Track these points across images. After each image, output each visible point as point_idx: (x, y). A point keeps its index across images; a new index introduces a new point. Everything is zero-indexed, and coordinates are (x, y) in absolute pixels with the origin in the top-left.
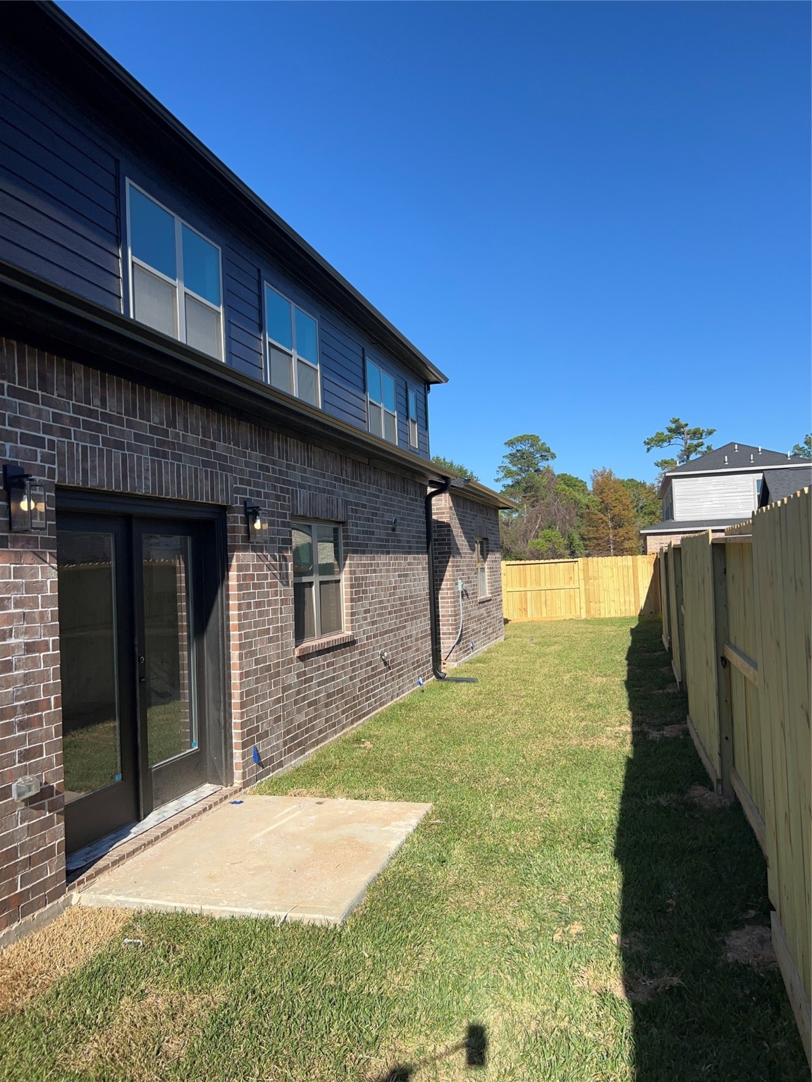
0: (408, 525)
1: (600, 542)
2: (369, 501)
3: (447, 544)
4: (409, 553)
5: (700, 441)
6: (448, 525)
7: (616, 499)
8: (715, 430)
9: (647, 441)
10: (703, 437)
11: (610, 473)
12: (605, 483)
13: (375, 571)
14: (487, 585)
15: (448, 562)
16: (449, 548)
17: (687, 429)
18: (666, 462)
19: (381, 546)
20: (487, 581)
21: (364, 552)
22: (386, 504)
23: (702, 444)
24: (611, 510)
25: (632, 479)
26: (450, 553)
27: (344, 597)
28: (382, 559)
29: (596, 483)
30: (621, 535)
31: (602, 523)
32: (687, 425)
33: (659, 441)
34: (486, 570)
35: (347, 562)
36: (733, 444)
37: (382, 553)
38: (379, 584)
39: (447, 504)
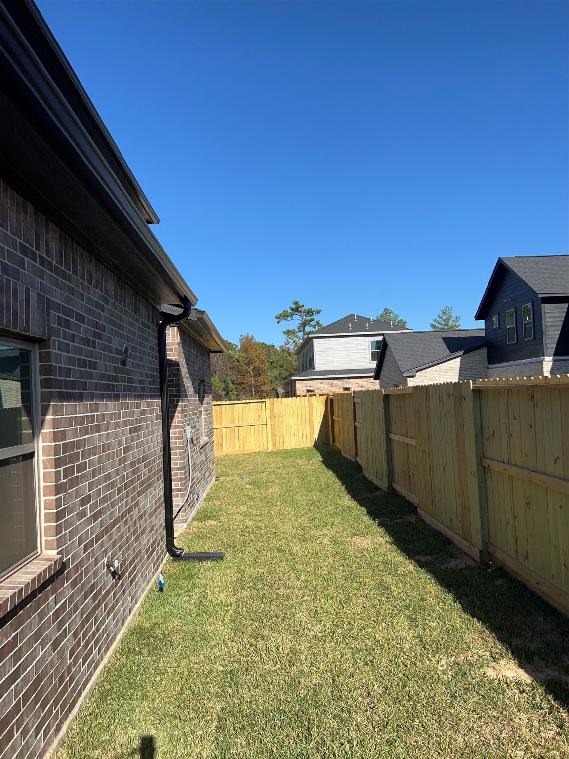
0: (141, 359)
1: (245, 386)
2: (89, 311)
3: (175, 386)
4: (142, 397)
5: (312, 317)
6: (177, 364)
7: (257, 356)
8: (321, 311)
9: (277, 316)
10: (314, 315)
11: (253, 337)
12: (248, 345)
13: (98, 429)
14: (203, 427)
15: (176, 406)
16: (178, 391)
17: (303, 309)
18: (290, 331)
19: (107, 388)
20: (203, 424)
21: (80, 398)
22: (113, 323)
23: (313, 320)
24: (253, 363)
25: (264, 343)
26: (179, 396)
27: (42, 484)
28: (108, 408)
29: (242, 345)
30: (259, 381)
31: (247, 372)
32: (303, 306)
33: (284, 316)
34: (203, 412)
35: (49, 417)
36: (352, 315)
37: (109, 397)
38: (105, 448)
39: (176, 339)
